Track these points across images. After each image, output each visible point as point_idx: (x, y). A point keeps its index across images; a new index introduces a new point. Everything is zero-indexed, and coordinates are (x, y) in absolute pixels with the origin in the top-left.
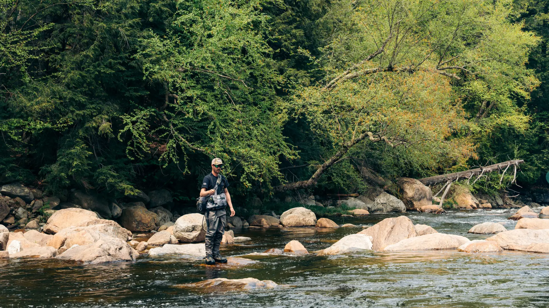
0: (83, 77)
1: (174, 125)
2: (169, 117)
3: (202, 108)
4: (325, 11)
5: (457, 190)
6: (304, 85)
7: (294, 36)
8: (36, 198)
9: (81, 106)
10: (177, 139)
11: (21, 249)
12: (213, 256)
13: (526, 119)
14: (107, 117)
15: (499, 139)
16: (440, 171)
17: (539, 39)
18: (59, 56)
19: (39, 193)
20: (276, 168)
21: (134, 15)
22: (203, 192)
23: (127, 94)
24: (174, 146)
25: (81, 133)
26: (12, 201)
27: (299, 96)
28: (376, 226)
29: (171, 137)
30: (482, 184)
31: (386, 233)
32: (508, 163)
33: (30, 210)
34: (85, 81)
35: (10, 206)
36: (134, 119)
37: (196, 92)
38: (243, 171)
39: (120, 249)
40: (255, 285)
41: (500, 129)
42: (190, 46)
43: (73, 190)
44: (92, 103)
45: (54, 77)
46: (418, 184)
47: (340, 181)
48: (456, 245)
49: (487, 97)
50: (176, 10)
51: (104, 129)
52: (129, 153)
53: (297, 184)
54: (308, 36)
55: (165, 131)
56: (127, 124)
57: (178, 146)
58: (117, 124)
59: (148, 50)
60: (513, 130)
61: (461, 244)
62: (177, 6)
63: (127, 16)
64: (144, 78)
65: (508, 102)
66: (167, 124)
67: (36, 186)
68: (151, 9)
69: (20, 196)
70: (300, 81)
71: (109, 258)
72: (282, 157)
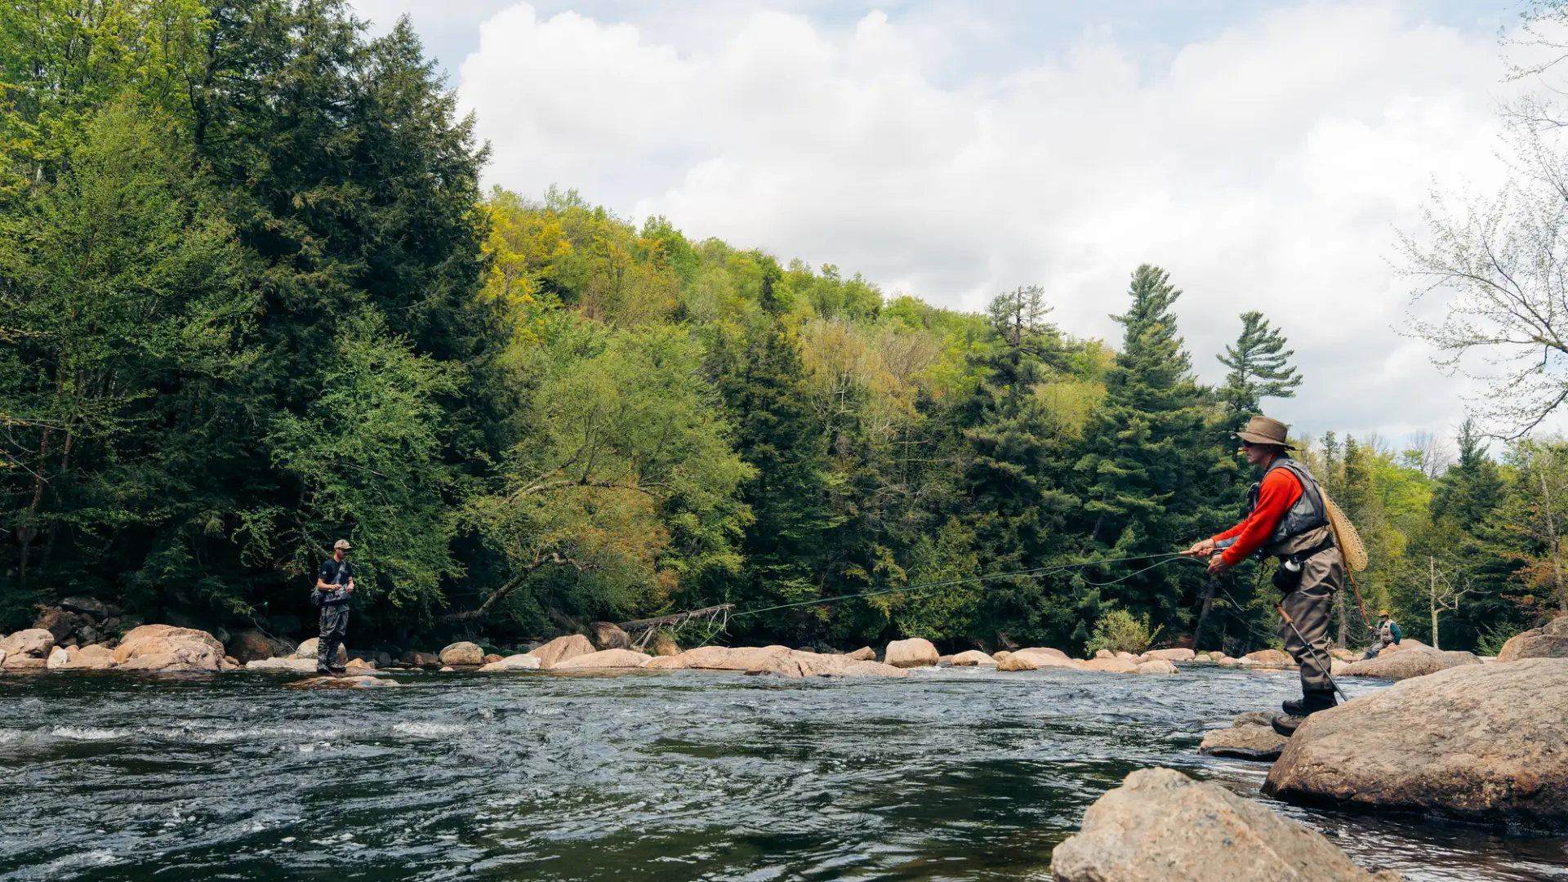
0: (191, 461)
1: (308, 529)
2: (303, 519)
3: (347, 507)
4: (511, 412)
5: (661, 639)
6: (480, 494)
7: (472, 437)
8: (111, 615)
9: (184, 497)
10: (311, 545)
11: (68, 661)
12: (328, 663)
13: (740, 559)
14: (217, 513)
15: (710, 582)
16: (642, 615)
17: (757, 471)
18: (161, 434)
19: (117, 609)
20: (436, 585)
21: (267, 389)
22: (321, 584)
23: (249, 487)
24: (306, 553)
25: (180, 532)
26: (76, 617)
27: (473, 507)
28: (547, 646)
29: (303, 543)
30: (688, 632)
31: (557, 654)
32: (718, 608)
33: (101, 630)
34: (193, 467)
35: (72, 624)
36: (256, 517)
37: (340, 487)
38: (393, 585)
39: (204, 656)
40: (370, 683)
41: (710, 569)
42: (338, 433)
43: (165, 608)
44: (199, 496)
45: (150, 458)
46: (615, 629)
47: (520, 617)
48: (637, 663)
49: (698, 532)
50: (322, 388)
51: (213, 527)
52: (245, 560)
53: (464, 615)
54: (489, 438)
55: (296, 535)
56: (245, 522)
57: (311, 553)
58: (230, 521)
59: (281, 434)
60: (726, 572)
61: (642, 661)
62: (324, 384)
63: (257, 392)
64: (272, 467)
65: (721, 540)
66: (299, 527)
67: (113, 600)
68: (292, 386)
69: (89, 612)
70: (475, 488)
71: (187, 667)
72: (444, 574)
